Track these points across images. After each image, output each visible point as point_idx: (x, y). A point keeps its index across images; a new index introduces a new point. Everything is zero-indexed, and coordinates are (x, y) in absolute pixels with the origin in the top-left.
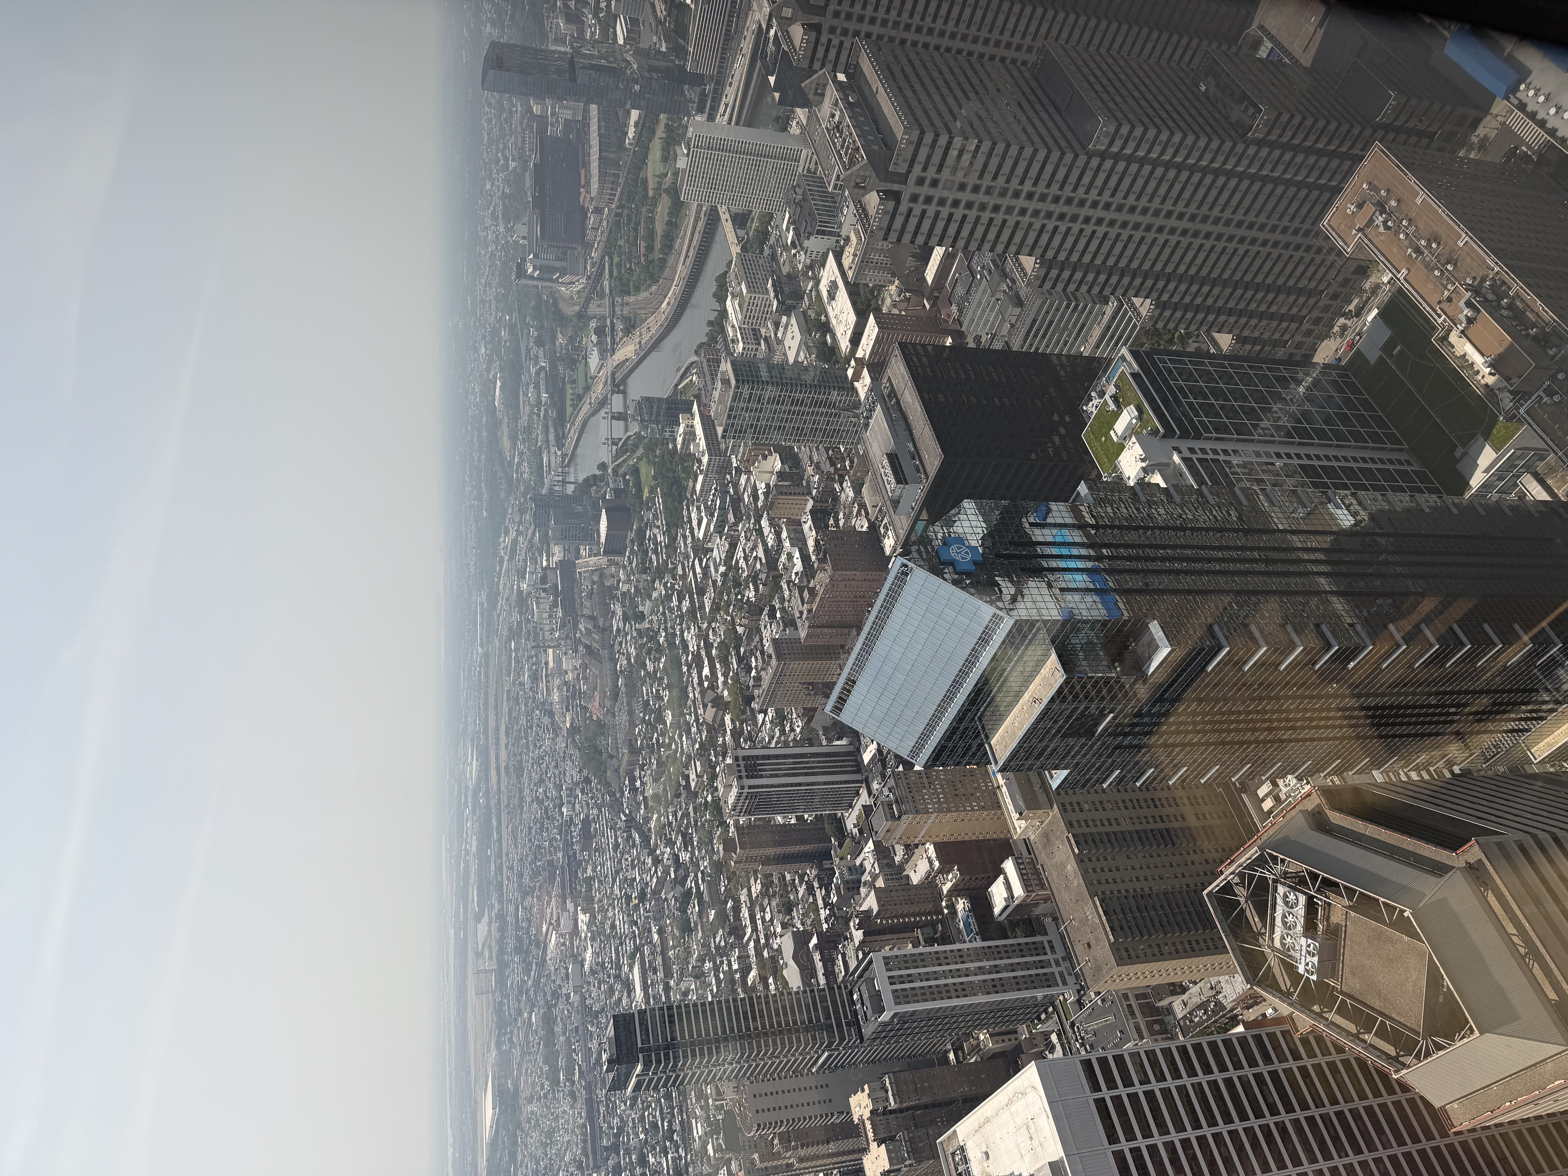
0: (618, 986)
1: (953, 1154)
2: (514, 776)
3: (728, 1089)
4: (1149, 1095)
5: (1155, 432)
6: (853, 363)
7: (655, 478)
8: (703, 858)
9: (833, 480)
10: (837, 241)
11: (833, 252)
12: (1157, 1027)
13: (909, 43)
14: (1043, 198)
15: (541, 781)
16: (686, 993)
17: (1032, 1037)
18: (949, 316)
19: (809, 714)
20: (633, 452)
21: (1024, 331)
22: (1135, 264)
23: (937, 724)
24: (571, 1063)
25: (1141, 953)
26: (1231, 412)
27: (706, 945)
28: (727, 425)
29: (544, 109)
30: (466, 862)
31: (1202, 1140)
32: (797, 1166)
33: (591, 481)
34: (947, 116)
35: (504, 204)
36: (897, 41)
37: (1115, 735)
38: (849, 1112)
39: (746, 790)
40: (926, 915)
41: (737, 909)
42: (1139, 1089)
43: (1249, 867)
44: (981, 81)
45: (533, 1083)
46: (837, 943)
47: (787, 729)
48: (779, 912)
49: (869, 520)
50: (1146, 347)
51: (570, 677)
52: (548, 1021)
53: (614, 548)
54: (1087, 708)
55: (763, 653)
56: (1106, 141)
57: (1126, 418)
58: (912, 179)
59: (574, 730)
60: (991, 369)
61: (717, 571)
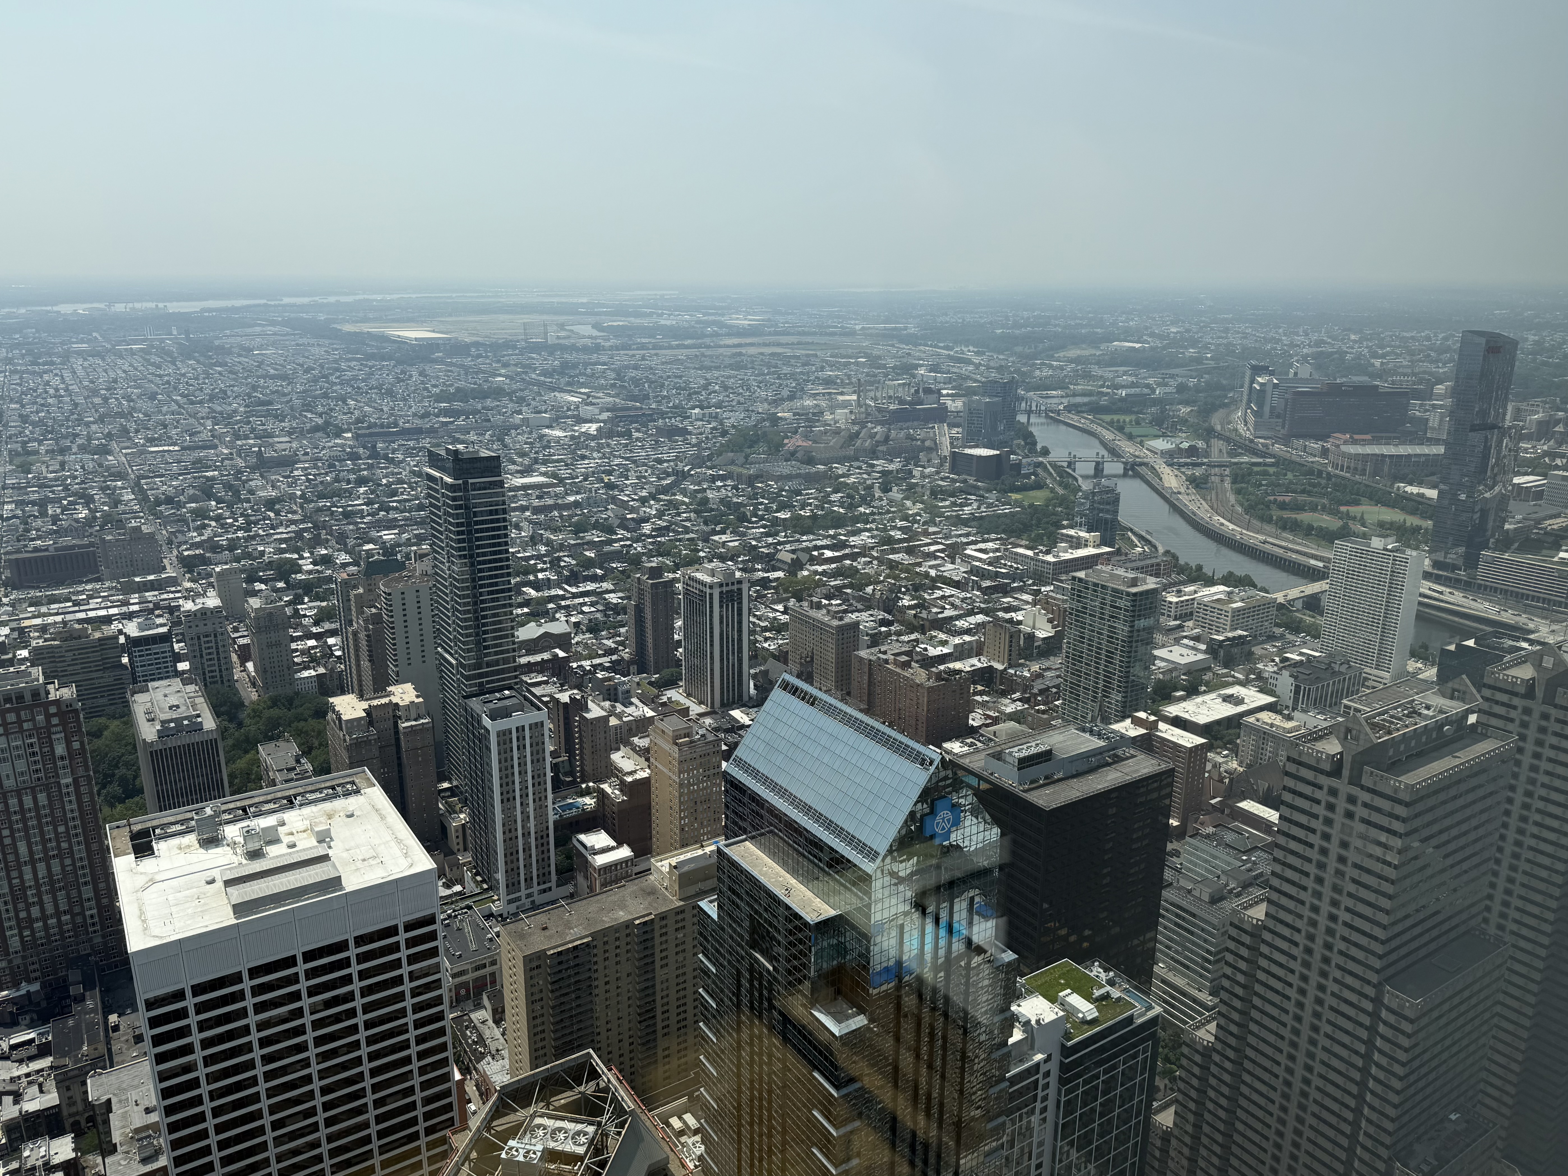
0: (527, 461)
1: (353, 783)
2: (732, 361)
3: (425, 565)
4: (399, 980)
5: (1068, 1036)
6: (1152, 718)
7: (1031, 506)
8: (644, 547)
9: (1024, 692)
10: (1287, 707)
11: (1275, 703)
12: (463, 992)
13: (1510, 794)
14: (1330, 932)
15: (725, 388)
16: (517, 527)
17: (459, 866)
18: (1202, 824)
19: (782, 657)
20: (1060, 484)
21: (1184, 904)
22: (1253, 1027)
23: (768, 787)
24: (456, 414)
25: (535, 981)
26: (1087, 1119)
27: (562, 547)
28: (1086, 582)
29: (1440, 397)
30: (650, 315)
31: (354, 1029)
32: (350, 630)
33: (1030, 440)
34: (1426, 833)
35: (1332, 353)
36: (1513, 782)
37: (751, 970)
38: (398, 682)
39: (708, 591)
40: (582, 766)
41: (594, 578)
42: (405, 970)
43: (614, 1099)
44: (1466, 872)
45: (438, 377)
46: (558, 675)
47: (768, 634)
48: (590, 620)
49: (980, 727)
50: (1161, 1033)
51: (828, 417)
52: (498, 392)
53: (958, 462)
54: (779, 943)
55: (845, 611)
56: (1394, 1005)
57: (1084, 1007)
58: (1355, 791)
59: (775, 420)
60: (1142, 866)
61: (931, 567)
